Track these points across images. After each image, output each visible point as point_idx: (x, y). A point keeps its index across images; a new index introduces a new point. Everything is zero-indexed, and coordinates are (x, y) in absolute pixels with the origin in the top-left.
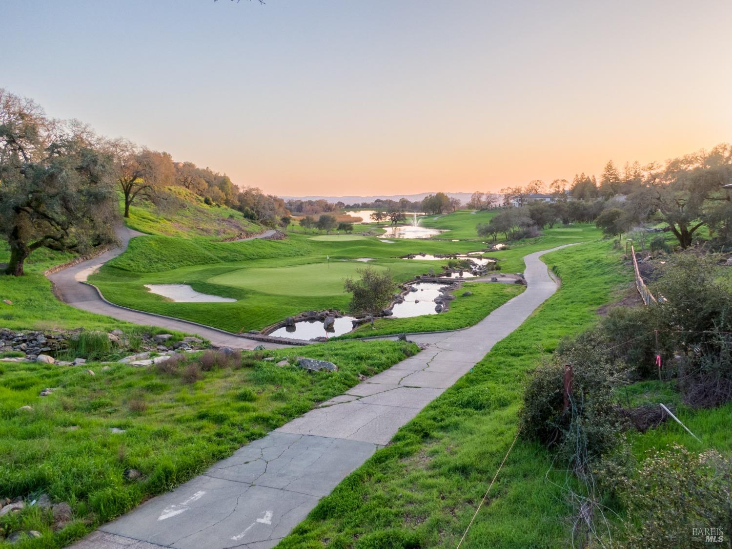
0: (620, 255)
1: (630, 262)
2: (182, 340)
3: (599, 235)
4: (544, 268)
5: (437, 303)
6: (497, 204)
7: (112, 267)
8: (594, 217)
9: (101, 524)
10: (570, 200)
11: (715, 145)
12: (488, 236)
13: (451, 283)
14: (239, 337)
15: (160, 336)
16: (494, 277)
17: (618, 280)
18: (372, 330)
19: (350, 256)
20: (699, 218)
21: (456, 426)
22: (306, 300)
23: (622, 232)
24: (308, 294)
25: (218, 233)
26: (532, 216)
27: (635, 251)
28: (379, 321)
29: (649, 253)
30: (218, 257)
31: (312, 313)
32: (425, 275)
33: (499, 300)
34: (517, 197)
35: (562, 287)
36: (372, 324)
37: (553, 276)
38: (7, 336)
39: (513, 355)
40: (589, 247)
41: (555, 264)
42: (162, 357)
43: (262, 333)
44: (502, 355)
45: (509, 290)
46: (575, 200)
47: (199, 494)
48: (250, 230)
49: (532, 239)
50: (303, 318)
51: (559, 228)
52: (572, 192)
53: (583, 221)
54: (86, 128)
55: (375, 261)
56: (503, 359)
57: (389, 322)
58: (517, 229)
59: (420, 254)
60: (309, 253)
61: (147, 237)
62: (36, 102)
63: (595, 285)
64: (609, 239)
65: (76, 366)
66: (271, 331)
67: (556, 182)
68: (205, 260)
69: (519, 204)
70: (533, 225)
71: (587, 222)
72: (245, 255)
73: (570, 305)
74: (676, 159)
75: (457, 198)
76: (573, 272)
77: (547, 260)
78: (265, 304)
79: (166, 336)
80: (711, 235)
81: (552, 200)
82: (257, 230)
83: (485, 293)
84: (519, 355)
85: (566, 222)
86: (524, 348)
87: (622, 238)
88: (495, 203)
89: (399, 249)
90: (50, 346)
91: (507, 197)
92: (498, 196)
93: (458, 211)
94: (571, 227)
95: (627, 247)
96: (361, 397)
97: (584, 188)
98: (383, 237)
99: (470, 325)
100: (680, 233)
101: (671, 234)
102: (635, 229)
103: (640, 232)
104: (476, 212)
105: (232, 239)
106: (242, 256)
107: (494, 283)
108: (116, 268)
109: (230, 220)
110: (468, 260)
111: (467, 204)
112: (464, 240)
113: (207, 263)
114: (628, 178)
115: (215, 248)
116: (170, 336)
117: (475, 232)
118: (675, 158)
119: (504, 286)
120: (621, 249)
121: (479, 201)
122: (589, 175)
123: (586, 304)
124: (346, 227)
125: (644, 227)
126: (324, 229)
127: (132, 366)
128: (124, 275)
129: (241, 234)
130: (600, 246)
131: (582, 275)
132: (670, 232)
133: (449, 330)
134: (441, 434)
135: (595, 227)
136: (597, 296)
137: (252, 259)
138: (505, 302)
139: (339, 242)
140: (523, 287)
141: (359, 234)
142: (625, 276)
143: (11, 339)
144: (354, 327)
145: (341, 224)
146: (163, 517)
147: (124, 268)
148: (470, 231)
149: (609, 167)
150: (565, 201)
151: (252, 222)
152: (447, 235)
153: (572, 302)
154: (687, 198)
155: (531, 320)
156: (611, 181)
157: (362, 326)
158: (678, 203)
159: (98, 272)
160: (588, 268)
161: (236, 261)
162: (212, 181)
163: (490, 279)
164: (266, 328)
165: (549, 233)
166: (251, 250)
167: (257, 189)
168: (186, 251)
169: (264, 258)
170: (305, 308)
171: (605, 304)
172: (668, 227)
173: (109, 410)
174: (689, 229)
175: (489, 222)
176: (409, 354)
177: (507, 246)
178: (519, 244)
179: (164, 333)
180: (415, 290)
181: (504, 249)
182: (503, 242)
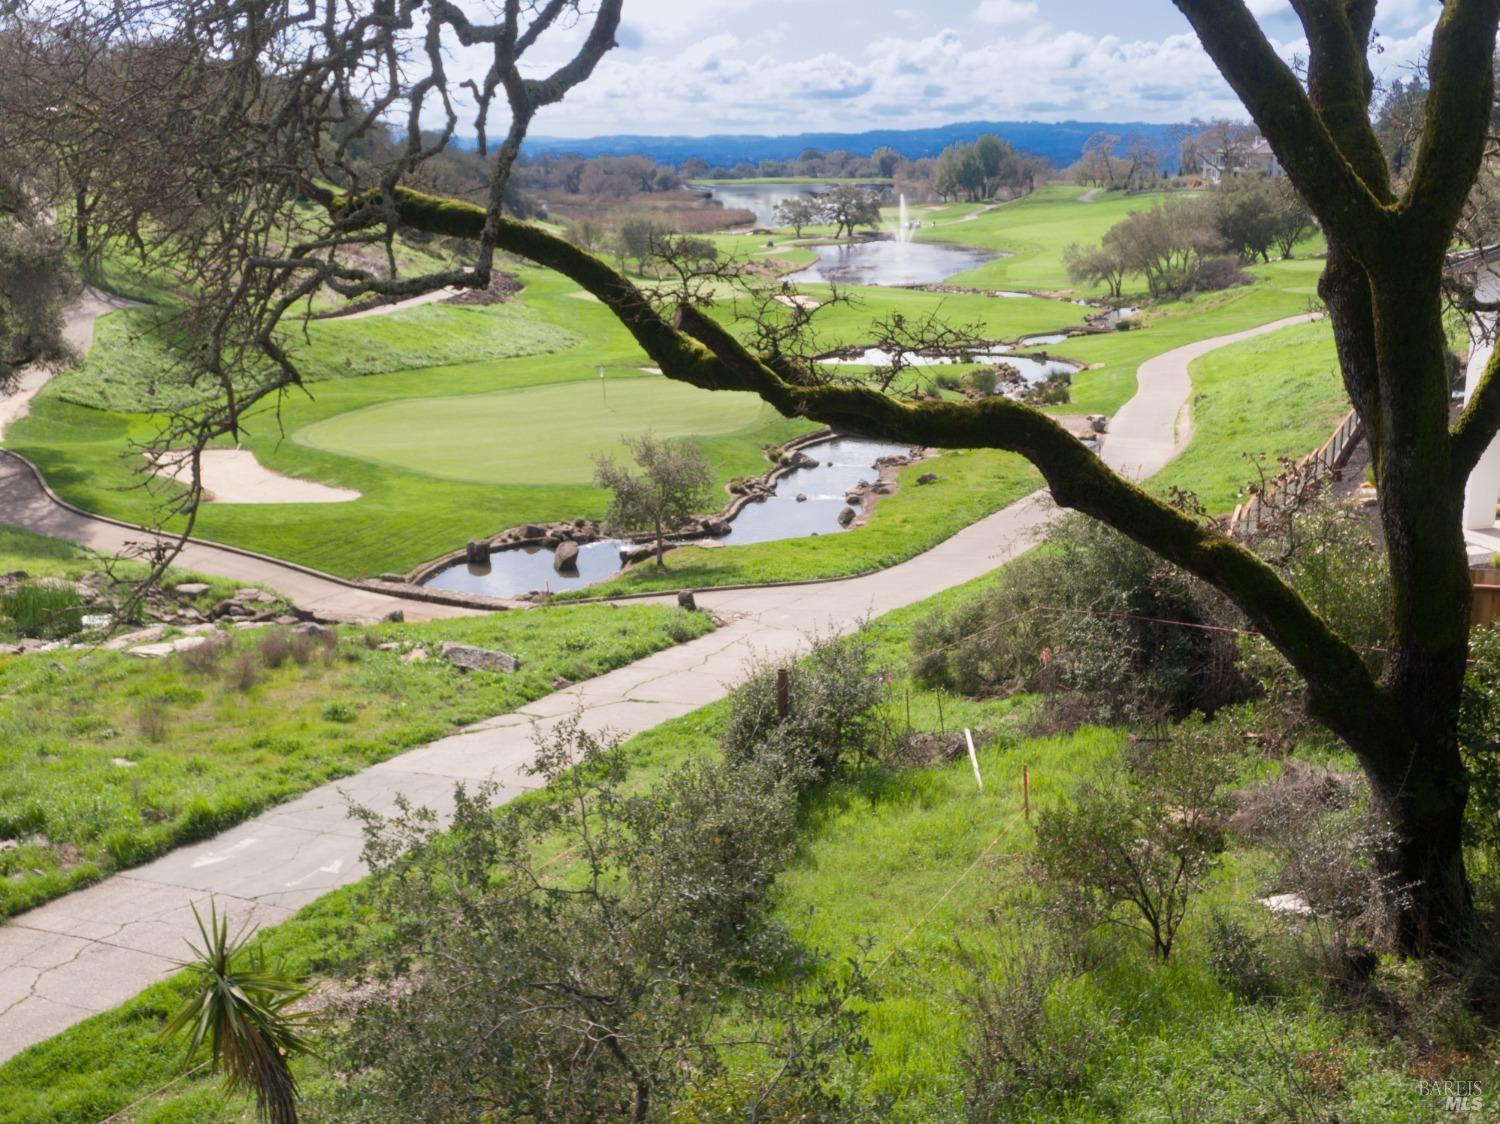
2: (231, 597)
4: (1180, 397)
5: (849, 501)
7: (58, 399)
9: (119, 870)
12: (1097, 284)
14: (359, 588)
15: (184, 587)
26: (1225, 227)
35: (1179, 458)
42: (192, 637)
43: (412, 579)
47: (247, 842)
49: (1219, 294)
50: (510, 541)
57: (702, 555)
65: (25, 653)
66: (431, 576)
70: (1224, 251)
78: (424, 507)
79: (195, 587)
91: (1189, 149)
93: (1046, 190)
96: (541, 718)
108: (67, 402)
110: (1002, 365)
116: (203, 587)
117: (1062, 270)
127: (134, 655)
128: (90, 422)
144: (621, 568)
146: (197, 864)
147: (90, 402)
159: (25, 413)
164: (419, 568)
165: (1269, 277)
170: (516, 516)
173: (104, 733)
175: (1099, 242)
176: (683, 637)
177: (1141, 315)
178: (1173, 310)
179: (191, 581)
180: (811, 465)
181: (1124, 327)
182: (1139, 299)
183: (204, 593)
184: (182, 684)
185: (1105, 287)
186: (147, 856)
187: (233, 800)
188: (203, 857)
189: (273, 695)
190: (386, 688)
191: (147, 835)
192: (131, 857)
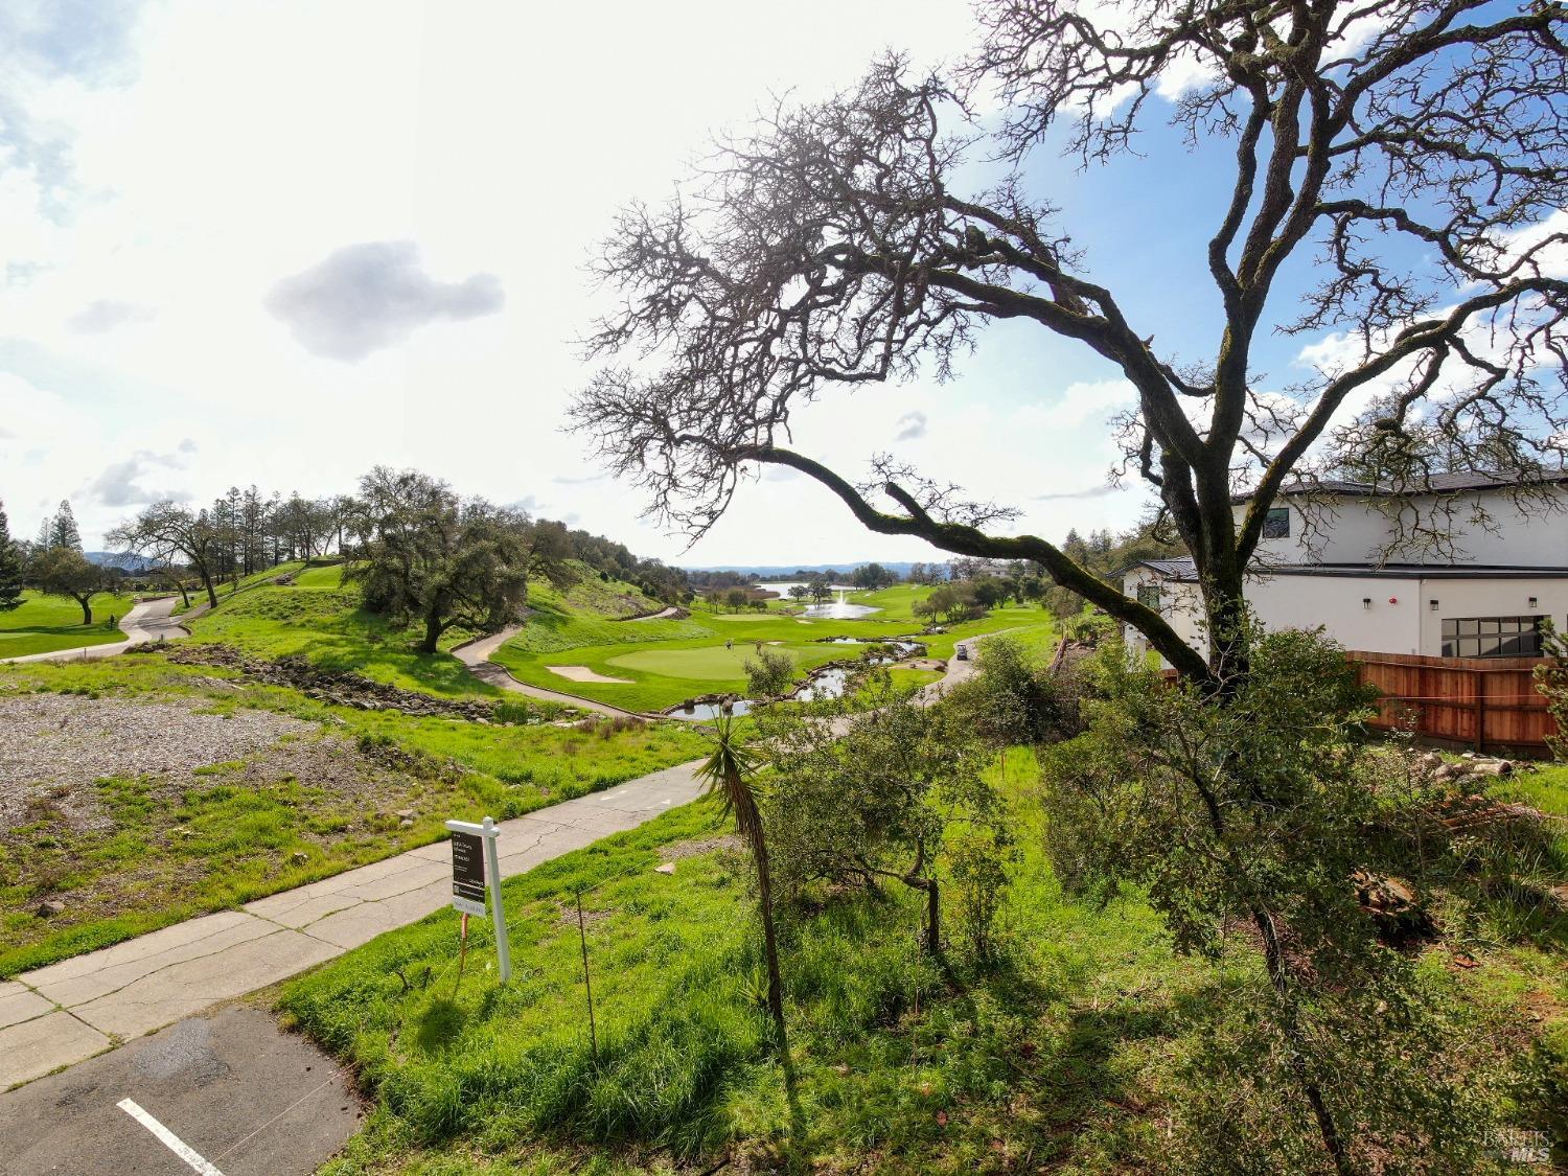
12: (926, 617)
16: (916, 663)
22: (707, 683)
24: (709, 677)
26: (978, 594)
28: (782, 704)
30: (615, 639)
31: (712, 696)
32: (840, 661)
34: (964, 570)
43: (662, 713)
50: (702, 700)
51: (1010, 608)
58: (959, 608)
59: (841, 637)
61: (544, 616)
65: (507, 728)
70: (978, 604)
72: (644, 636)
75: (892, 569)
78: (664, 686)
79: (573, 711)
82: (657, 609)
85: (1019, 601)
88: (940, 577)
89: (817, 631)
91: (955, 569)
92: (944, 568)
93: (896, 585)
94: (1025, 607)
98: (804, 616)
104: (917, 588)
105: (630, 618)
106: (641, 637)
107: (913, 670)
109: (627, 596)
112: (895, 621)
114: (1096, 548)
117: (911, 612)
119: (922, 673)
124: (759, 604)
126: (734, 606)
127: (556, 728)
128: (523, 655)
137: (650, 641)
140: (942, 674)
145: (753, 601)
148: (905, 610)
151: (652, 600)
152: (878, 615)
159: (497, 651)
162: (608, 551)
163: (909, 666)
164: (664, 709)
165: (999, 614)
166: (650, 631)
167: (657, 560)
170: (706, 690)
175: (928, 600)
177: (945, 629)
178: (959, 626)
179: (570, 708)
180: (824, 677)
181: (940, 632)
182: (943, 624)
183: (576, 713)
184: (578, 736)
185: (929, 619)
186: (579, 795)
187: (615, 775)
188: (605, 797)
189: (620, 742)
190: (671, 739)
191: (580, 785)
192: (571, 795)
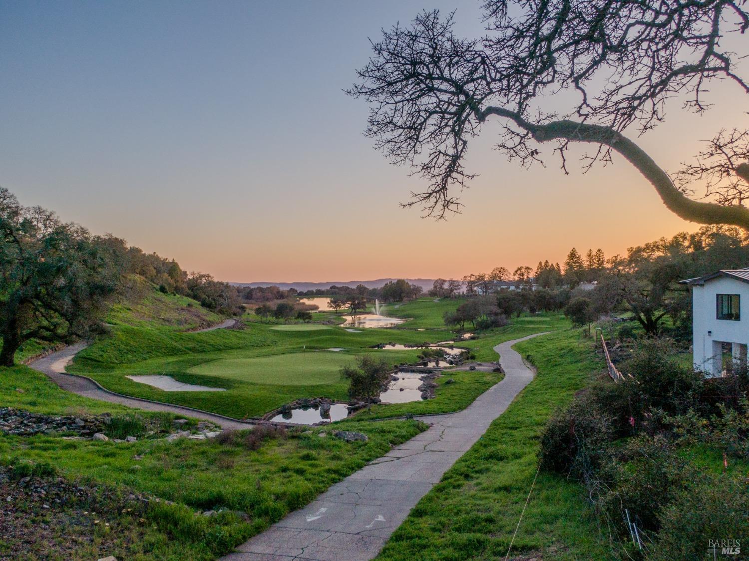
0: (590, 344)
1: (601, 350)
2: (197, 425)
3: (568, 324)
4: (518, 357)
5: (421, 391)
6: (461, 291)
7: (85, 358)
8: (561, 305)
9: (272, 523)
10: (536, 289)
11: (675, 234)
12: (455, 326)
13: (429, 372)
14: (243, 423)
15: (177, 421)
16: (472, 365)
17: (591, 367)
18: (370, 414)
19: (322, 345)
20: (661, 309)
21: (488, 470)
22: (294, 389)
23: (592, 321)
24: (296, 383)
25: (180, 322)
26: (499, 305)
27: (605, 340)
28: (373, 407)
29: (618, 341)
30: (186, 348)
31: (306, 401)
32: (402, 364)
33: (481, 387)
34: (480, 284)
35: (539, 375)
36: (369, 410)
37: (528, 365)
38: (46, 420)
39: (511, 428)
40: (560, 337)
41: (528, 353)
43: (264, 419)
44: (502, 429)
45: (488, 378)
46: (541, 288)
48: (211, 319)
49: (501, 328)
50: (298, 405)
51: (526, 316)
52: (537, 279)
53: (550, 310)
54: (51, 215)
55: (347, 351)
56: (504, 431)
57: (384, 407)
58: (485, 318)
59: (390, 344)
60: (275, 343)
61: (113, 328)
62: (10, 192)
63: (569, 372)
64: (578, 328)
65: (131, 442)
66: (271, 418)
67: (519, 269)
68: (174, 352)
69: (483, 292)
70: (501, 314)
71: (554, 311)
72: (213, 346)
73: (550, 391)
74: (639, 247)
75: (417, 284)
76: (548, 361)
77: (519, 348)
78: (257, 393)
79: (182, 421)
80: (674, 324)
81: (517, 287)
82: (217, 320)
83: (466, 381)
84: (516, 428)
85: (533, 310)
86: (520, 423)
87: (591, 327)
88: (458, 291)
89: (367, 339)
90: (88, 429)
91: (471, 284)
92: (461, 283)
93: (421, 298)
94: (538, 315)
95: (597, 336)
96: (399, 458)
97: (547, 274)
99: (461, 409)
100: (646, 322)
101: (637, 323)
102: (603, 318)
103: (609, 322)
104: (439, 300)
105: (194, 329)
106: (210, 346)
107: (473, 371)
108: (89, 359)
109: (189, 309)
110: (440, 349)
111: (429, 291)
112: (430, 329)
113: (176, 354)
114: (592, 265)
115: (181, 339)
116: (186, 420)
117: (442, 321)
118: (637, 246)
119: (483, 374)
120: (591, 338)
121: (442, 288)
122: (552, 262)
123: (564, 390)
124: (304, 316)
125: (611, 317)
126: (282, 317)
128: (98, 367)
129: (203, 324)
130: (571, 335)
131: (557, 363)
132: (636, 321)
133: (444, 412)
134: (477, 475)
135: (563, 316)
136: (573, 382)
137: (220, 350)
138: (487, 389)
139: (303, 332)
140: (501, 375)
141: (319, 323)
142: (597, 363)
143: (51, 422)
144: (350, 413)
145: (299, 313)
147: (97, 359)
148: (437, 320)
149: (573, 255)
150: (530, 289)
151: (211, 311)
152: (412, 324)
153: (551, 388)
154: (649, 288)
155: (515, 404)
156: (575, 269)
157: (359, 412)
158: (642, 294)
159: (71, 363)
160: (561, 356)
161: (205, 351)
162: (160, 267)
163: (468, 368)
164: (266, 415)
165: (517, 322)
166: (218, 341)
167: (208, 276)
168: (154, 342)
169: (231, 348)
170: (297, 396)
171: (581, 389)
172: (635, 316)
174: (654, 318)
175: (455, 311)
176: (422, 429)
177: (476, 335)
178: (488, 334)
179: (178, 418)
180: (396, 379)
183: (186, 423)
